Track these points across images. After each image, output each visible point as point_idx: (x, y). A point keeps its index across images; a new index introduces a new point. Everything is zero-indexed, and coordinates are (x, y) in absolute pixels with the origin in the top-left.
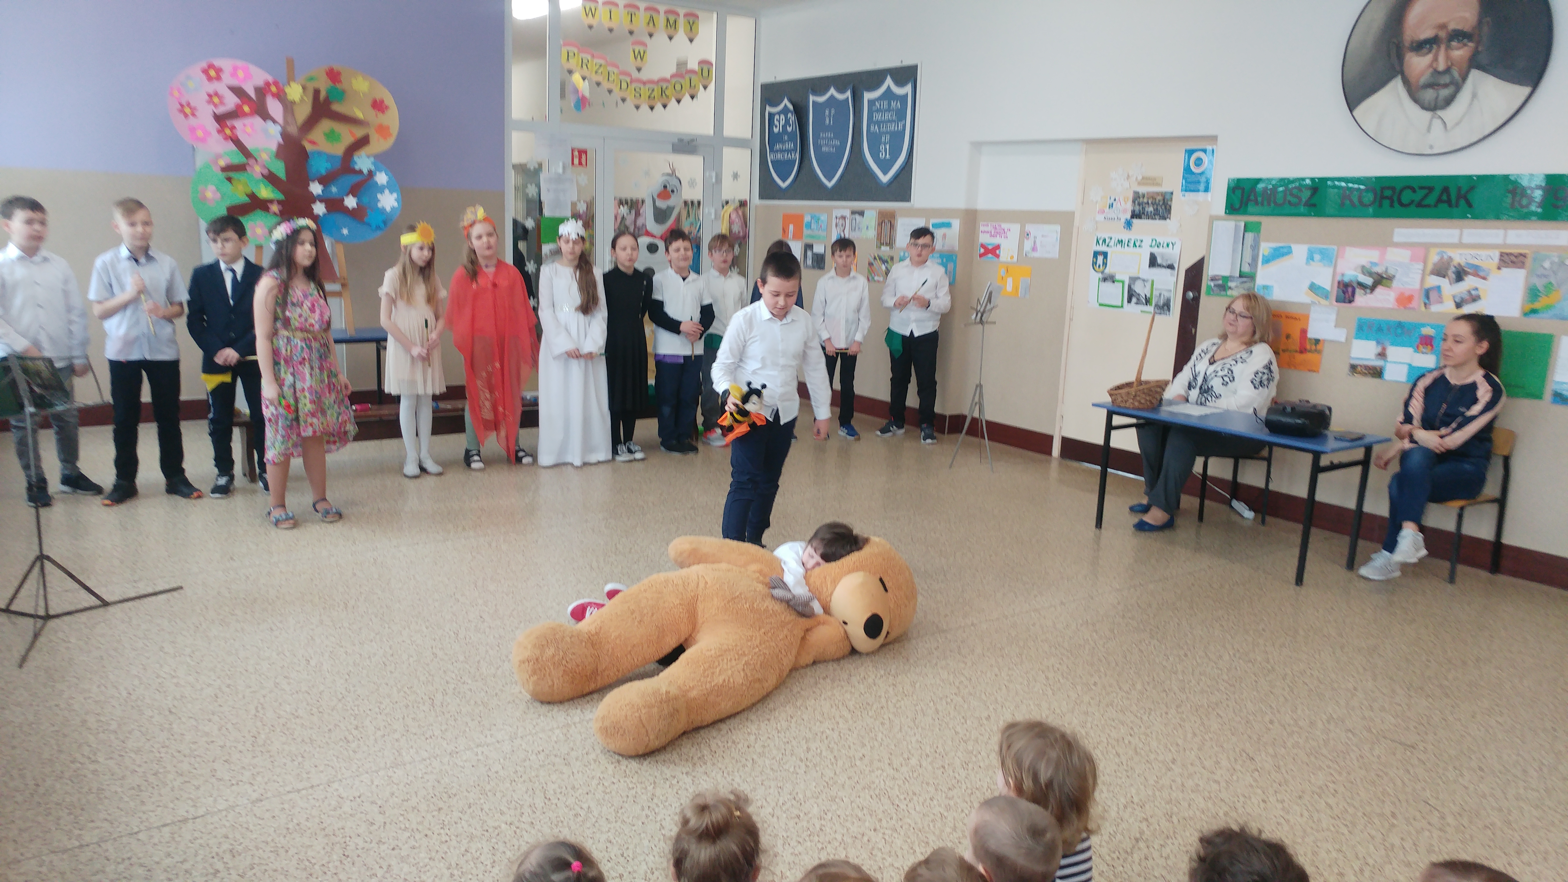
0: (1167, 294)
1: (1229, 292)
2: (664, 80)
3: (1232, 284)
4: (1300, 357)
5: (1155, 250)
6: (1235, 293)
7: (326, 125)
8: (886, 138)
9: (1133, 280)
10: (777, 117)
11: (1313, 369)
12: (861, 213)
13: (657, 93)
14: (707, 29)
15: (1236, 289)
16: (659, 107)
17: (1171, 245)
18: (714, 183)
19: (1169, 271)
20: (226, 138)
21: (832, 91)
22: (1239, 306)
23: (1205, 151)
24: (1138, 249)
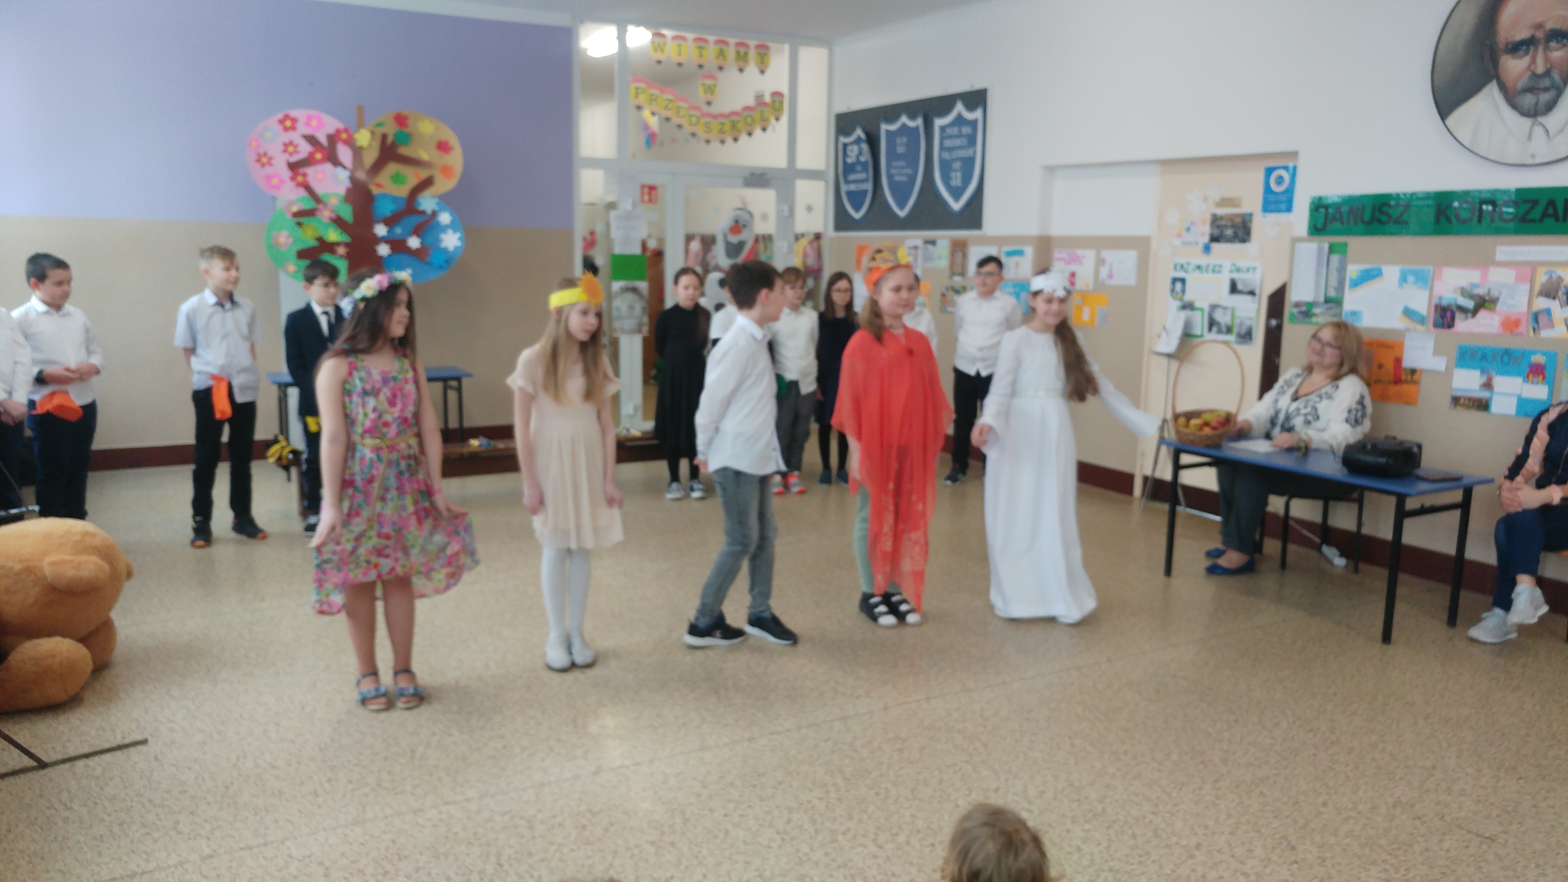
0: (1248, 323)
1: (1314, 319)
2: (735, 113)
3: (1316, 311)
4: (1393, 389)
5: (1236, 276)
6: (1321, 320)
7: (392, 168)
8: (957, 165)
9: (1214, 307)
10: (849, 148)
11: (1410, 401)
12: (933, 242)
13: (727, 127)
14: (779, 62)
15: (1322, 317)
16: (729, 141)
17: (1251, 271)
18: (787, 217)
19: (1249, 298)
20: (299, 185)
21: (904, 119)
22: (1327, 335)
23: (1286, 168)
24: (1217, 276)
